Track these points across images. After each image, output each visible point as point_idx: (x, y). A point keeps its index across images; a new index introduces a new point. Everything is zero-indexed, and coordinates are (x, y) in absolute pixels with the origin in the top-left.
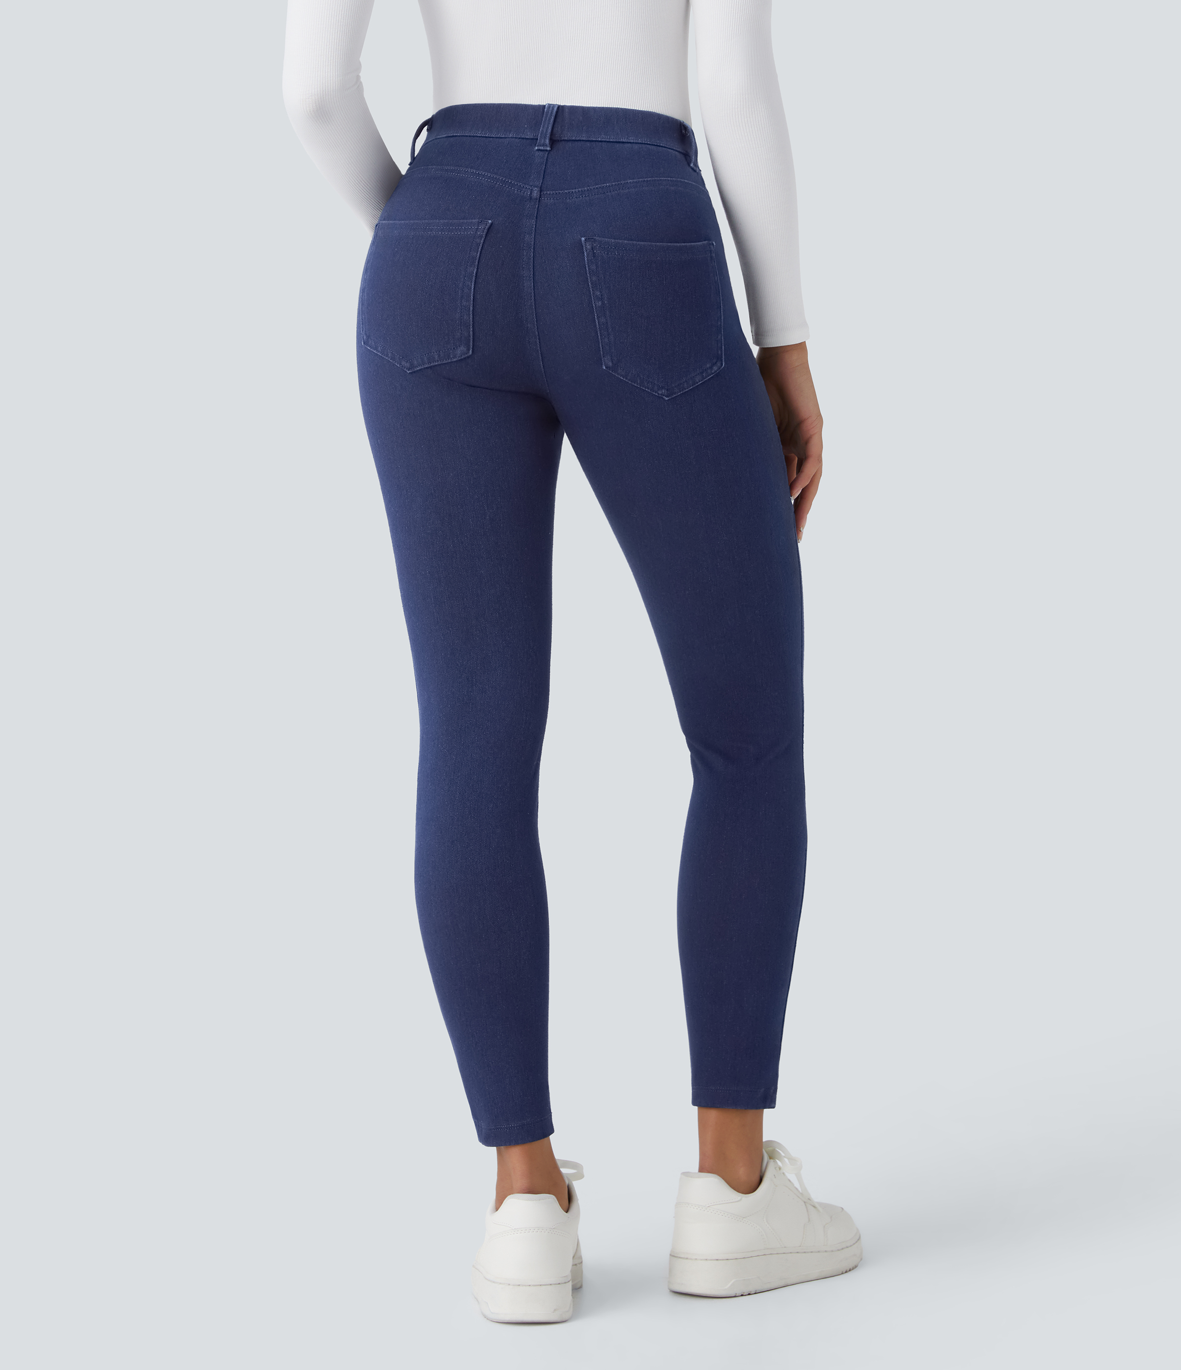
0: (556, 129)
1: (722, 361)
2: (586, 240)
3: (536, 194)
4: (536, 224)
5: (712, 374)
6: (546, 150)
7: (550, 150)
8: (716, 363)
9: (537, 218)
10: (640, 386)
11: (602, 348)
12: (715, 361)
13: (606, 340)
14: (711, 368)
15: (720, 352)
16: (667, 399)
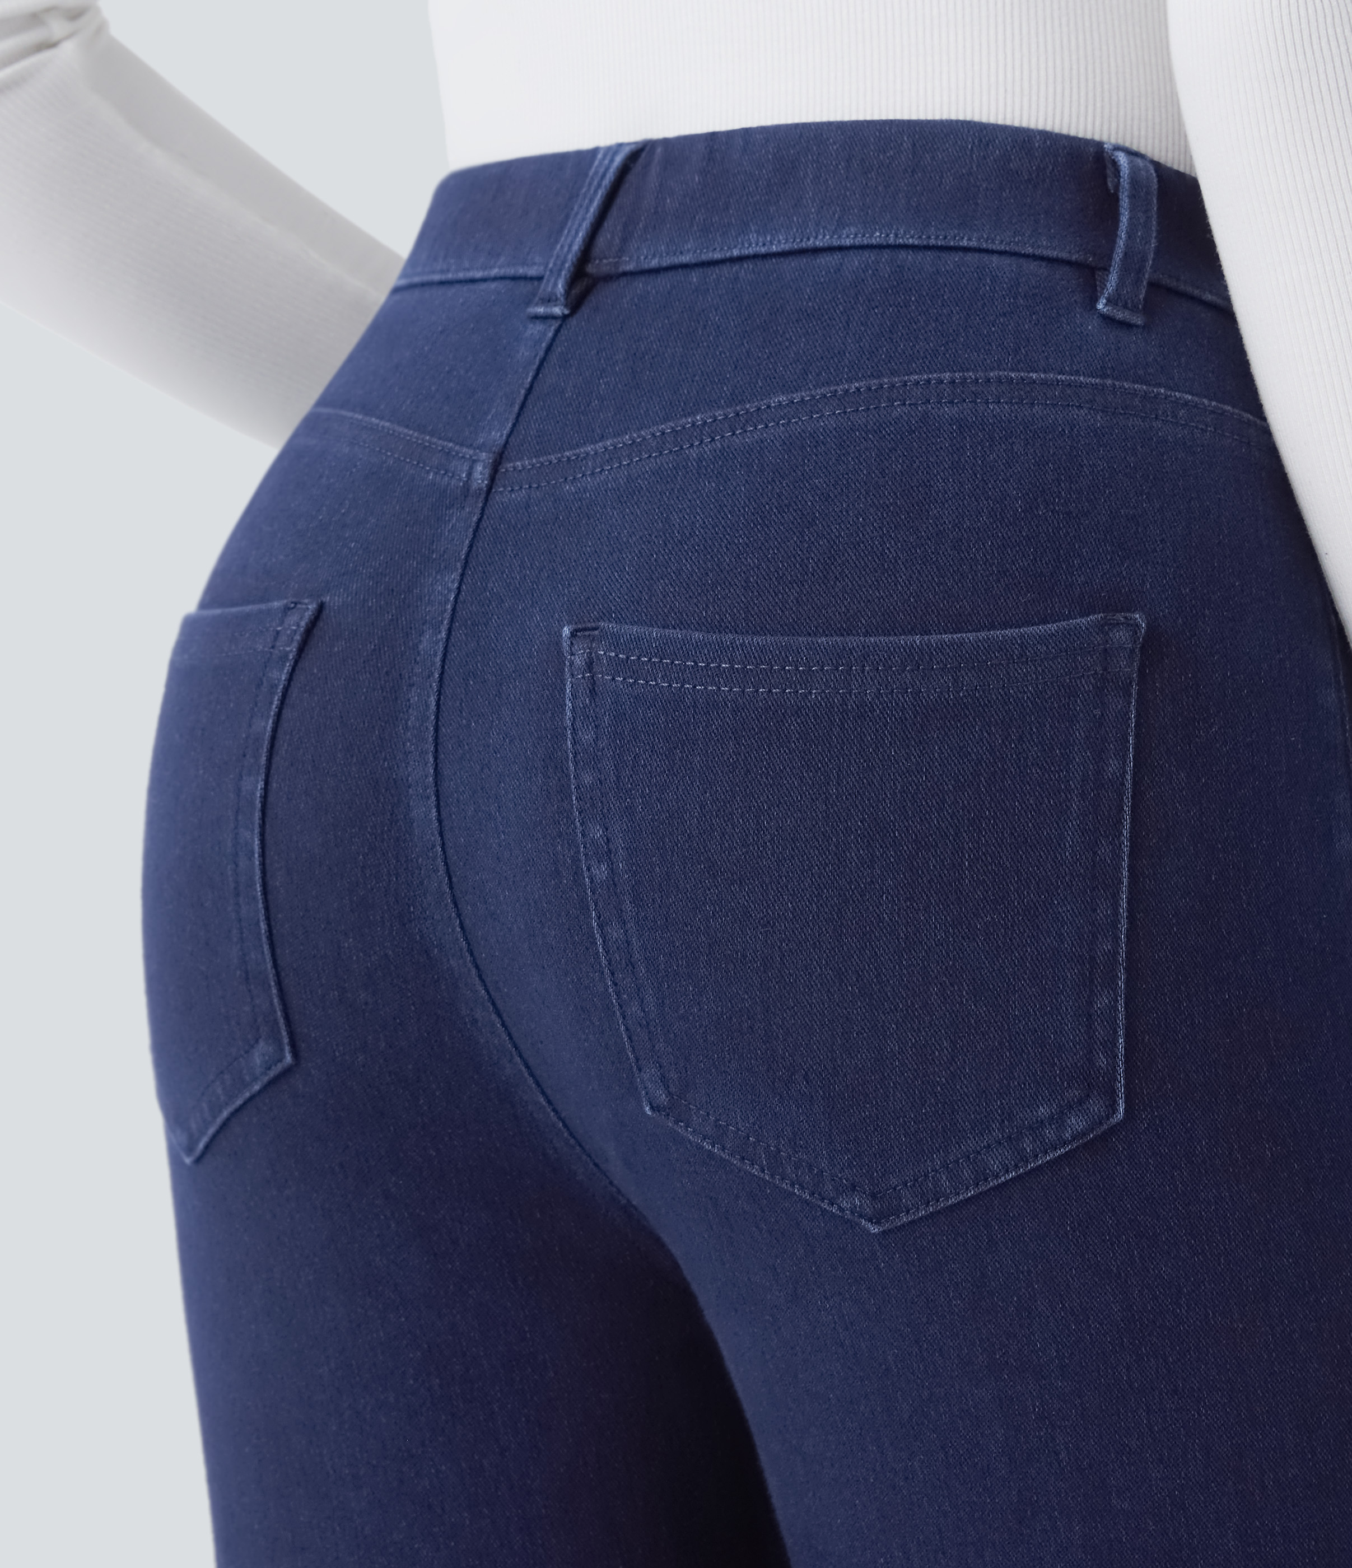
0: (601, 241)
1: (1112, 1094)
2: (573, 635)
3: (480, 475)
4: (459, 588)
5: (1065, 1143)
6: (554, 317)
7: (565, 317)
8: (1080, 1102)
9: (465, 566)
10: (772, 1176)
11: (630, 1038)
12: (1074, 1093)
13: (634, 1009)
14: (1058, 1120)
15: (1102, 1061)
16: (874, 1230)
